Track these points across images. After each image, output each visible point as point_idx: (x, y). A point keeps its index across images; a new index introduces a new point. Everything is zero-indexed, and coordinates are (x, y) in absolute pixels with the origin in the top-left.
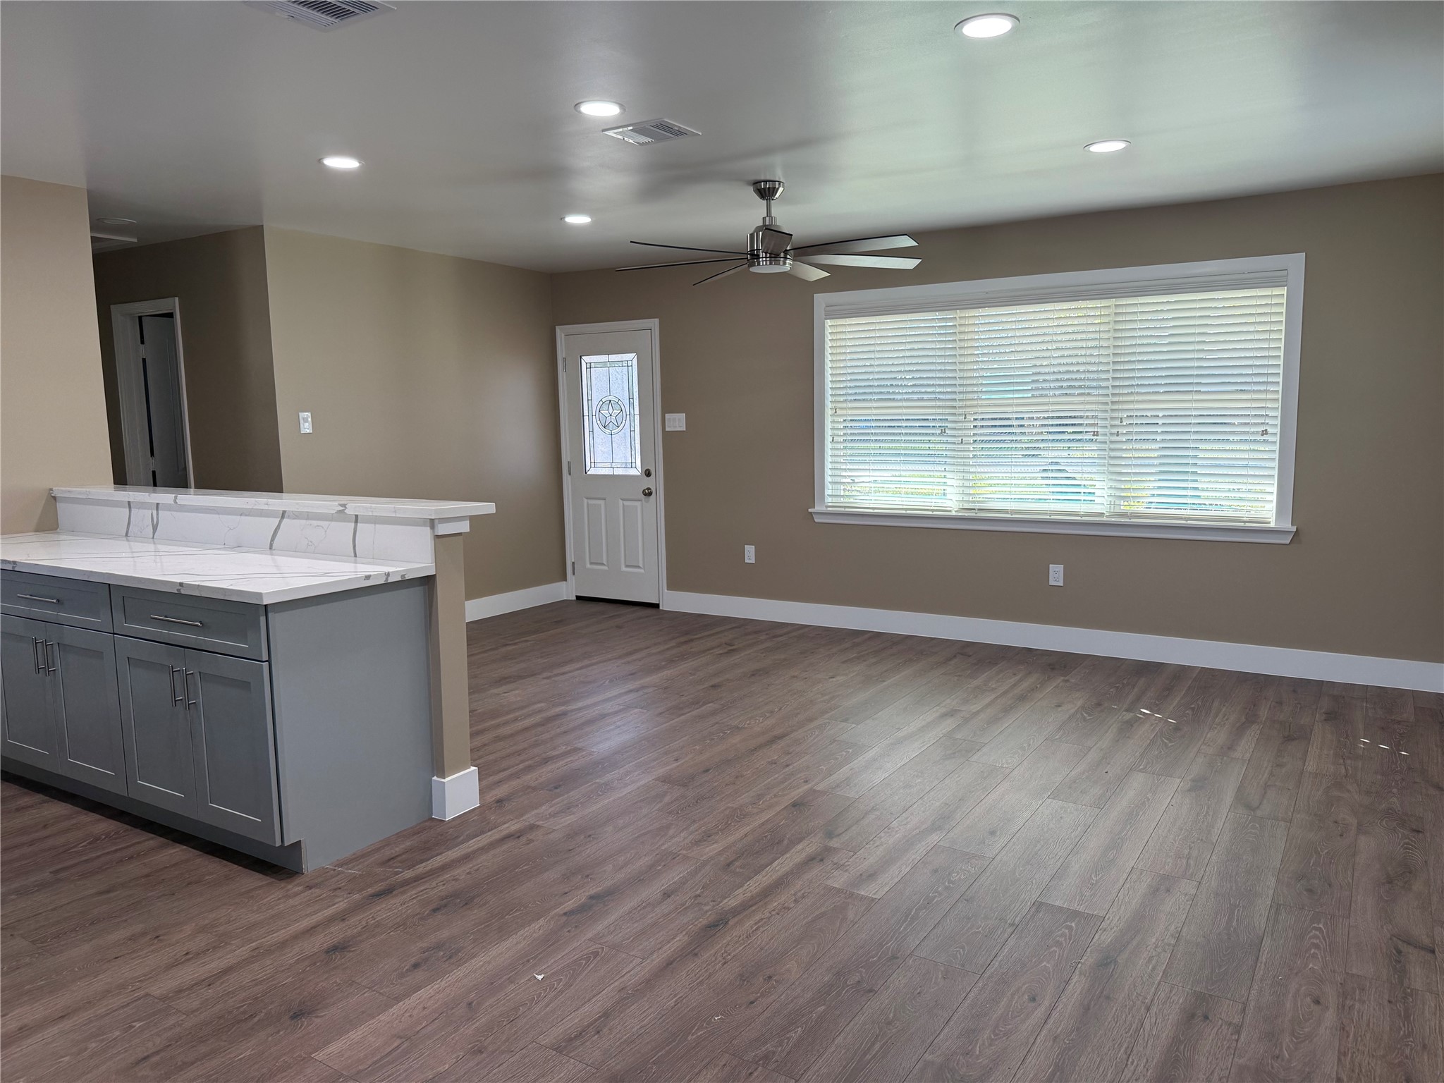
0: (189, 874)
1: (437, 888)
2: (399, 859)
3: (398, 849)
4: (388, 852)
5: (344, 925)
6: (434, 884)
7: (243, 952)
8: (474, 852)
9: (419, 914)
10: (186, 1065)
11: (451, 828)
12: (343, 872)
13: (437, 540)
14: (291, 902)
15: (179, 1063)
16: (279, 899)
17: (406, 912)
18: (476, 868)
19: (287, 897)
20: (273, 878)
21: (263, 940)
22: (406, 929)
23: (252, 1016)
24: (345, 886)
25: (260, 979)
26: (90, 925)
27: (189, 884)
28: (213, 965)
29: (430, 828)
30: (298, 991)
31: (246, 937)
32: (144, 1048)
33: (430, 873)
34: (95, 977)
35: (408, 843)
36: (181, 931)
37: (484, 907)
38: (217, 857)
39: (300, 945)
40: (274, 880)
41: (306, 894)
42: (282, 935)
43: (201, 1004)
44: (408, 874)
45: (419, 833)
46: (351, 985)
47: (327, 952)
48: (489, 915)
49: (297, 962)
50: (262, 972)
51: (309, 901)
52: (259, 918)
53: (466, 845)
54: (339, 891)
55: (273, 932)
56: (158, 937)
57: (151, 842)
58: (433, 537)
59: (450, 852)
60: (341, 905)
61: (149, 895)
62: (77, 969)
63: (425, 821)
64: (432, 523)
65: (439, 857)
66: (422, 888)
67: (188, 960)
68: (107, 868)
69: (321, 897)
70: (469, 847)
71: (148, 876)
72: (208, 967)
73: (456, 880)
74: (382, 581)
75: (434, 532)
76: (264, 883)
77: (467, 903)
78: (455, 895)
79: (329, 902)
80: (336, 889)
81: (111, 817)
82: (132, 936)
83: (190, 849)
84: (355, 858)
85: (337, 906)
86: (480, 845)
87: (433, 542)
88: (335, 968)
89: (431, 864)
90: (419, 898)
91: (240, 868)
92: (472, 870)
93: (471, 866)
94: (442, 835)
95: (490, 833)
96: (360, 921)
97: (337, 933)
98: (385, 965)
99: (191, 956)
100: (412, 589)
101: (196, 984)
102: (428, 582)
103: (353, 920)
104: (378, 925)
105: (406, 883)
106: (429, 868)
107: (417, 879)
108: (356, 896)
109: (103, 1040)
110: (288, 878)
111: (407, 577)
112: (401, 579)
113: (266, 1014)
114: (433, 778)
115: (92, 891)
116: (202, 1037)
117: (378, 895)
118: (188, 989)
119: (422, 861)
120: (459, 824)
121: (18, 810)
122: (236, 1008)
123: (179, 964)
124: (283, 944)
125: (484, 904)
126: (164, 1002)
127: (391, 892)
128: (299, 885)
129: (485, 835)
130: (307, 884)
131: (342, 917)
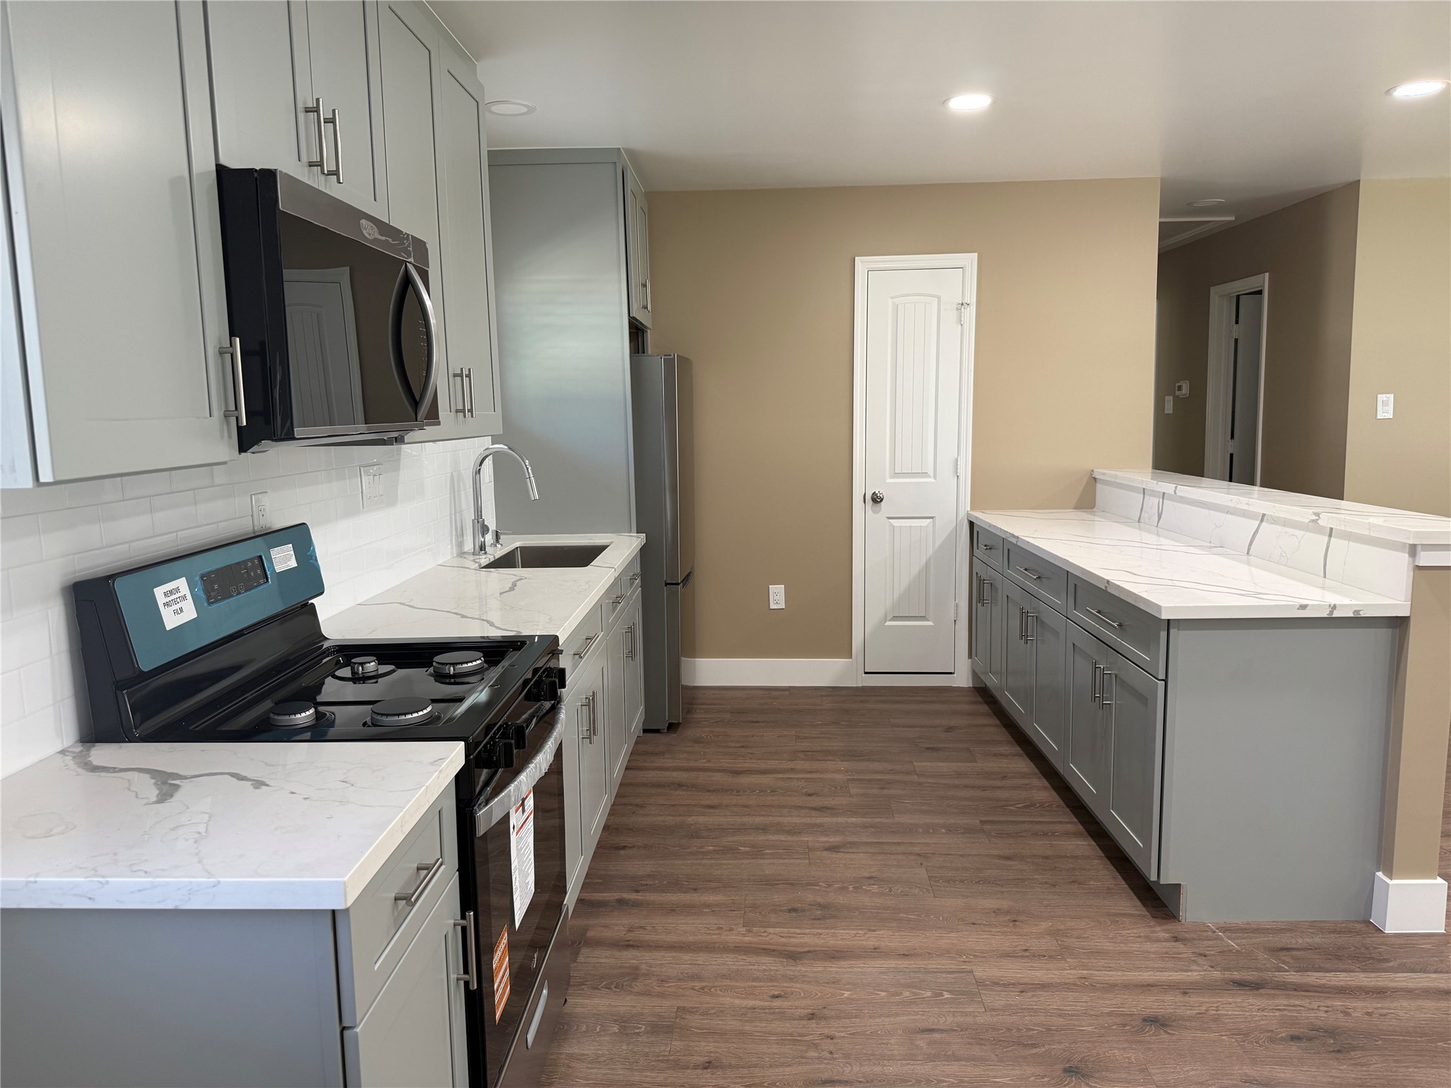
0: (1079, 872)
1: (1316, 1012)
2: (1294, 953)
3: (1300, 941)
4: (1285, 940)
5: (1182, 999)
6: (1315, 1005)
7: (1070, 974)
8: (1396, 990)
9: (1272, 1031)
10: (955, 1058)
11: (1386, 945)
12: (1221, 939)
13: (1418, 572)
14: (1149, 946)
15: (950, 1053)
16: (1140, 937)
17: (1259, 1021)
18: (1384, 1011)
19: (1148, 939)
20: (1148, 911)
21: (1096, 973)
22: (1244, 1042)
23: (1034, 1046)
24: (1212, 955)
25: (1067, 1012)
26: (976, 883)
27: (1073, 882)
28: (1039, 974)
29: (1358, 933)
30: (1090, 1045)
31: (1083, 960)
32: (936, 1020)
33: (1320, 989)
34: (949, 932)
35: (1318, 940)
36: (1036, 925)
37: (1359, 1068)
38: (1113, 865)
39: (1125, 997)
40: (1148, 914)
41: (1168, 944)
42: (1116, 976)
43: (1004, 1006)
44: (1293, 977)
45: (1340, 932)
46: (1142, 1071)
47: (1145, 1020)
48: (1359, 1081)
49: (1110, 1014)
50: (1072, 1005)
51: (1167, 953)
52: (1108, 948)
53: (1392, 975)
54: (1204, 958)
55: (1110, 969)
56: (1015, 921)
57: (1069, 826)
58: (1411, 568)
59: (1362, 975)
60: (1194, 975)
61: (1035, 877)
62: (941, 918)
63: (1358, 922)
64: (1413, 550)
65: (1345, 974)
66: (1297, 1003)
67: (1023, 957)
68: (1023, 836)
69: (1180, 956)
70: (1392, 981)
71: (1047, 858)
72: (1033, 973)
73: (1346, 1014)
74: (1325, 614)
75: (1414, 561)
76: (1137, 912)
77: (1340, 1051)
78: (1332, 1032)
79: (1185, 965)
80: (1201, 955)
81: (1056, 788)
82: (999, 910)
83: (1097, 847)
84: (1246, 929)
85: (1189, 973)
86: (1411, 985)
87: (1412, 573)
88: (1140, 1042)
89: (1328, 979)
90: (1285, 1012)
91: (1126, 886)
92: (1376, 1011)
93: (1379, 1005)
94: (1367, 948)
95: (1434, 976)
96: (1201, 1004)
97: (1167, 1004)
98: (1193, 1070)
99: (1028, 954)
100: (1373, 630)
101: (1013, 984)
102: (1399, 624)
103: (1194, 999)
104: (1216, 1019)
105: (1283, 987)
106: (1323, 982)
107: (1298, 988)
108: (1217, 974)
109: (915, 994)
110: (1163, 918)
111: (1362, 614)
112: (1352, 615)
113: (1046, 1051)
114: (1377, 873)
115: (996, 852)
116: (982, 1039)
117: (1241, 984)
118: (1004, 985)
119: (1320, 970)
120: (1400, 944)
121: (995, 755)
122: (1027, 1029)
123: (1013, 957)
124: (1111, 987)
125: (1362, 1065)
126: (978, 986)
127: (1258, 989)
128: (1164, 931)
129: (1426, 975)
130: (1176, 935)
131: (1185, 989)
